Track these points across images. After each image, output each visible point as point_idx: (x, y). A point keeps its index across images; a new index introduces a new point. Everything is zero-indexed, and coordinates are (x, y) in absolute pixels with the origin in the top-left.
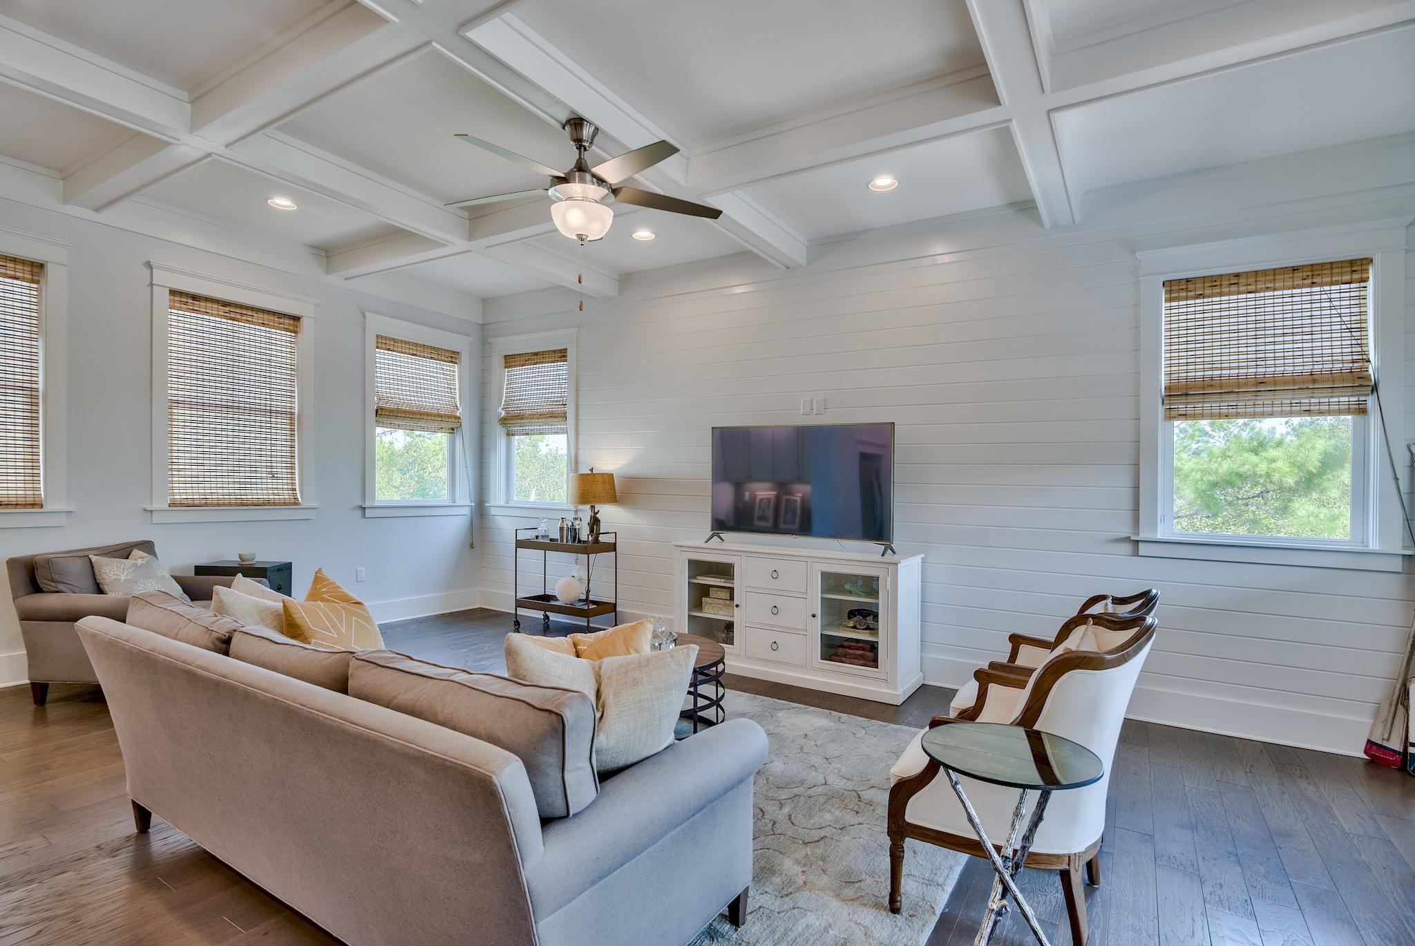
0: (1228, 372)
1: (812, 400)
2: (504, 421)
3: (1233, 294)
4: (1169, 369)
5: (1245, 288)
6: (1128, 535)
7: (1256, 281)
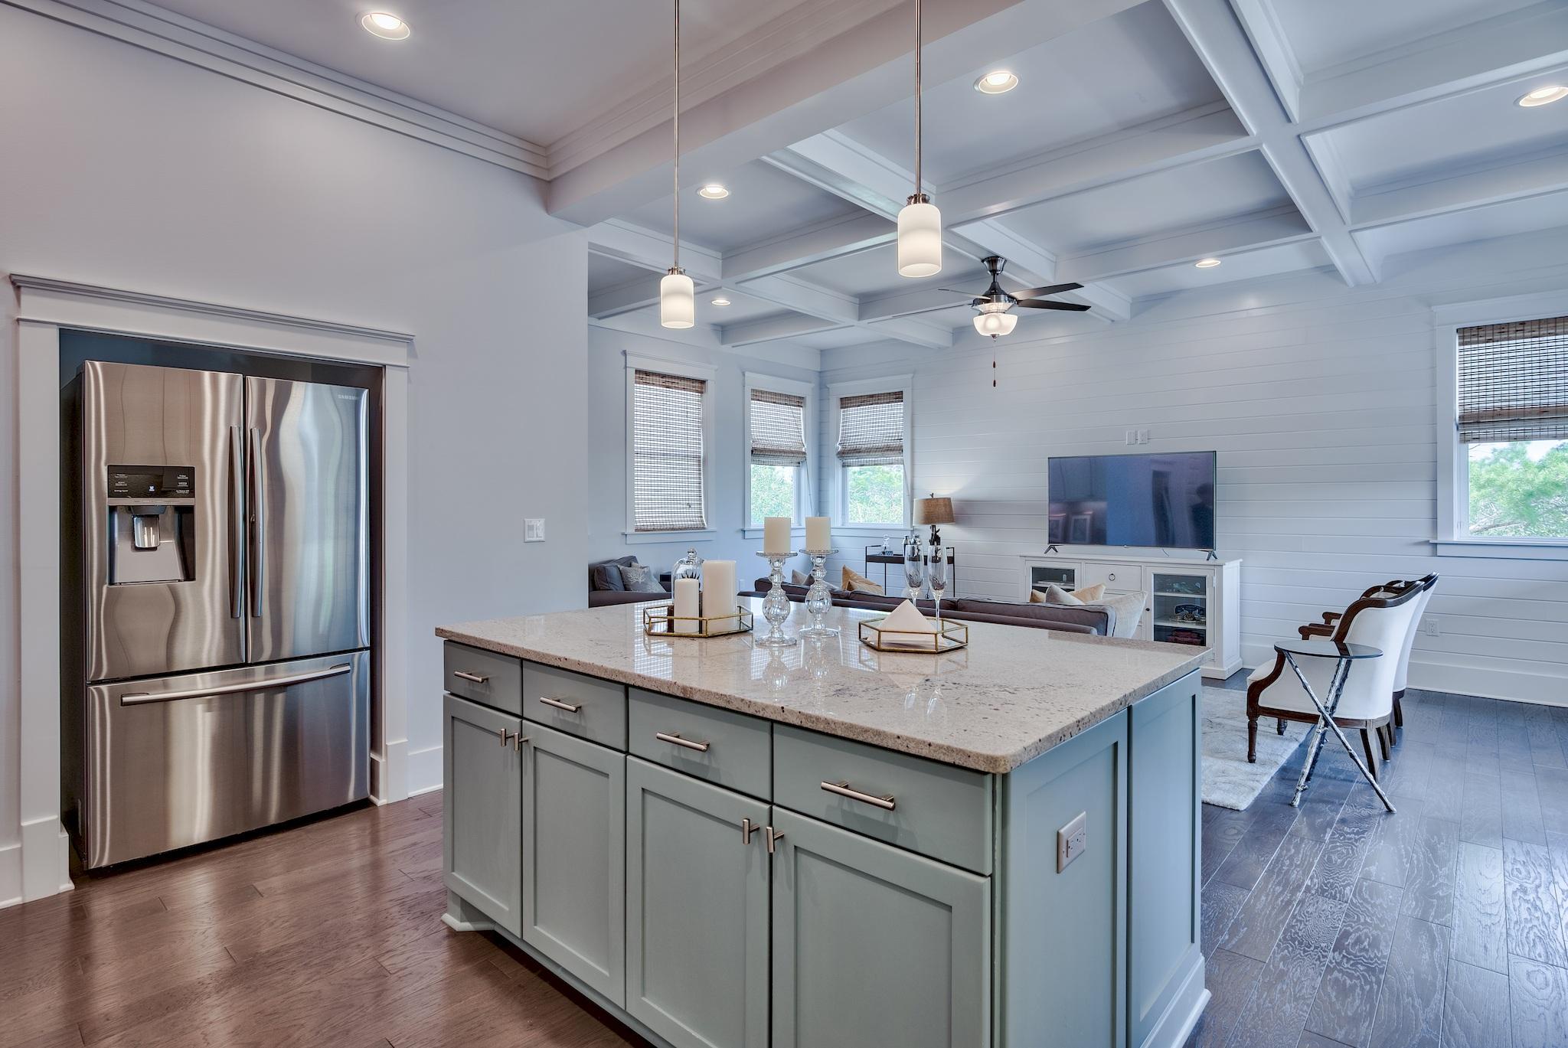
0: (1515, 403)
1: (1136, 432)
2: (842, 454)
3: (1519, 338)
4: (1462, 401)
5: (1530, 334)
6: (1427, 539)
7: (1539, 328)
